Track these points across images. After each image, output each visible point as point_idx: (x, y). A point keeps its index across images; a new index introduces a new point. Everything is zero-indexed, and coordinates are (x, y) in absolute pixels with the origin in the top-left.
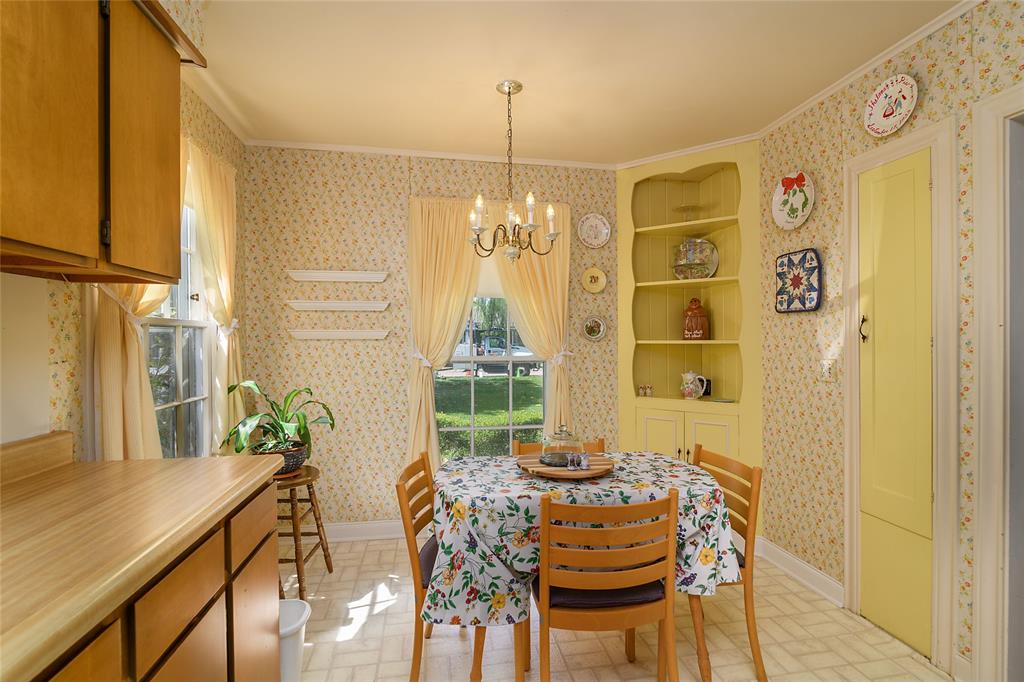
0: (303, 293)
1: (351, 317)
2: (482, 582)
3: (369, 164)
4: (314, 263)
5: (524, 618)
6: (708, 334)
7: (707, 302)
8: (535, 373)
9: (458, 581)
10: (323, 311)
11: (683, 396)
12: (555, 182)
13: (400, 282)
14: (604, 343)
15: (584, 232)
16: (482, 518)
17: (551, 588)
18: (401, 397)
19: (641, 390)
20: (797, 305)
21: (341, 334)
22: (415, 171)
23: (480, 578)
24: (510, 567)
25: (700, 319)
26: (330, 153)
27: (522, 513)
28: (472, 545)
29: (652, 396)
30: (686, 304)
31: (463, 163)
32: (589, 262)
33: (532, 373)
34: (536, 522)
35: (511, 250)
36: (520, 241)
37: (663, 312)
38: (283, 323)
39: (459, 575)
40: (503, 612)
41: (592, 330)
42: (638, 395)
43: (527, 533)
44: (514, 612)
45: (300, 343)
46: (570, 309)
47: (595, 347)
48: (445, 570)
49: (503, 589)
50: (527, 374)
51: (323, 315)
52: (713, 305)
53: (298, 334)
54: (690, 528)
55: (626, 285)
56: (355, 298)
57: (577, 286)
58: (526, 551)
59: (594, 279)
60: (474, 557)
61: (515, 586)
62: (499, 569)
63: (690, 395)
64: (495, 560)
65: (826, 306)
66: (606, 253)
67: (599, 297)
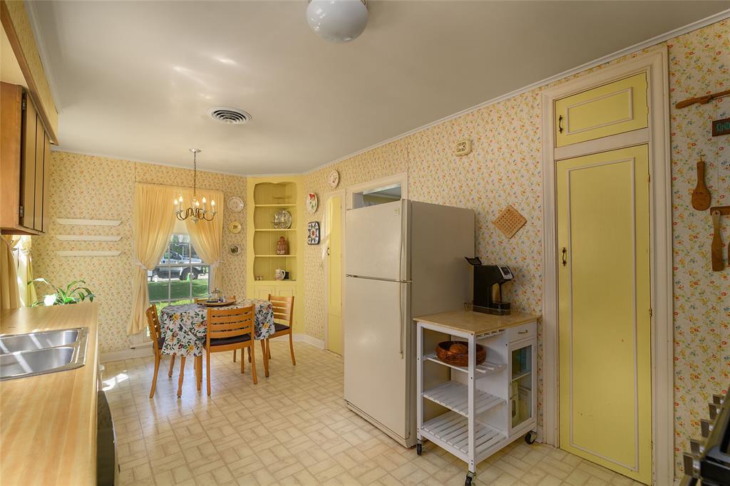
0: (65, 231)
1: (97, 244)
2: (184, 342)
3: (110, 163)
4: (72, 215)
5: (200, 354)
6: (288, 252)
7: (288, 239)
8: (202, 277)
9: (175, 341)
10: (78, 241)
11: (275, 279)
12: (216, 181)
13: (128, 226)
14: (239, 256)
15: (231, 205)
16: (185, 319)
17: (211, 339)
18: (128, 286)
19: (257, 278)
20: (313, 242)
21: (90, 253)
22: (139, 169)
23: (183, 340)
24: (196, 335)
25: (285, 246)
26: (85, 156)
27: (200, 316)
28: (181, 329)
29: (263, 280)
30: (279, 239)
31: (166, 168)
32: (233, 219)
33: (199, 277)
34: (205, 319)
35: (195, 218)
36: (198, 214)
37: (269, 242)
38: (51, 247)
39: (176, 339)
40: (192, 352)
41: (234, 251)
42: (256, 280)
43: (202, 323)
44: (197, 352)
45: (62, 258)
46: (223, 240)
47: (236, 258)
48: (171, 337)
49: (193, 343)
50: (196, 278)
51: (78, 243)
52: (290, 240)
53: (62, 253)
54: (261, 318)
55: (251, 230)
56: (100, 234)
57: (227, 230)
58: (202, 329)
59: (235, 227)
60: (182, 333)
61: (197, 342)
62: (192, 336)
63: (278, 278)
64: (189, 333)
65: (321, 242)
66: (241, 215)
67: (238, 235)
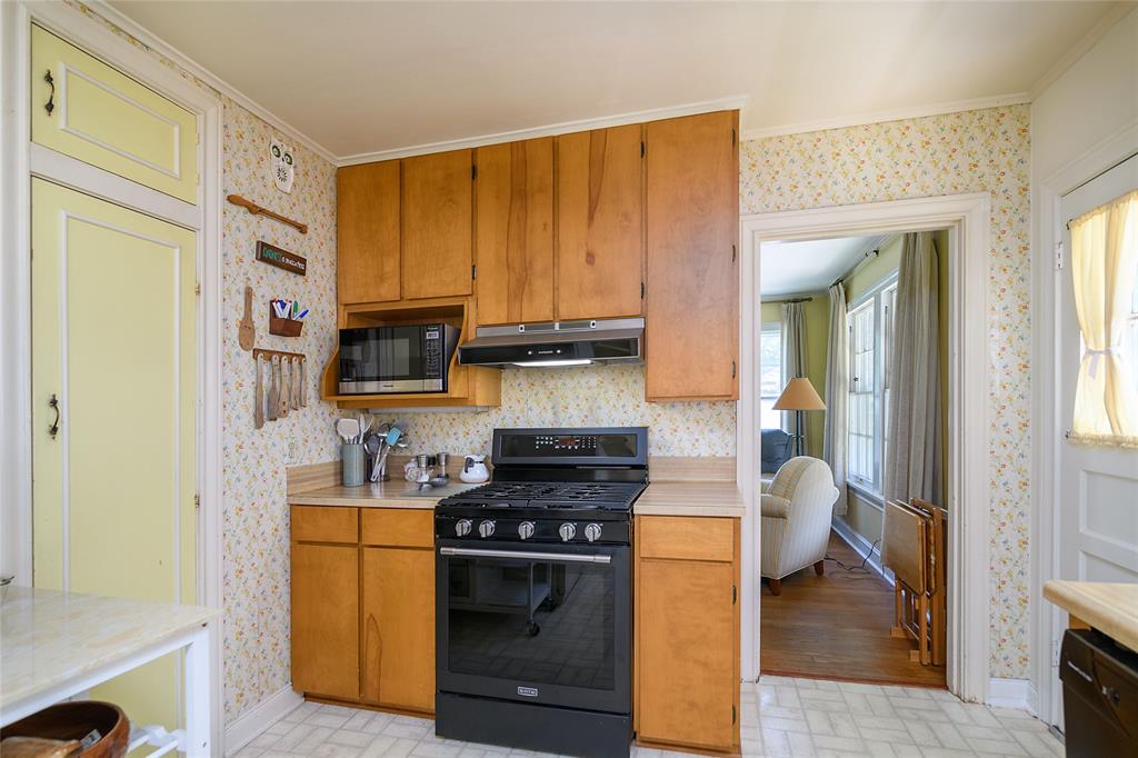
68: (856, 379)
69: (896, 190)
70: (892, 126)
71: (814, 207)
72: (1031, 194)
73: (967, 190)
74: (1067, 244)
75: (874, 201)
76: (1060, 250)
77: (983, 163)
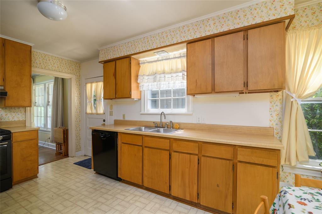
68: (36, 103)
69: (60, 70)
70: (60, 59)
71: (45, 69)
72: (81, 77)
73: (72, 74)
74: (86, 86)
75: (56, 71)
76: (85, 87)
77: (74, 70)
